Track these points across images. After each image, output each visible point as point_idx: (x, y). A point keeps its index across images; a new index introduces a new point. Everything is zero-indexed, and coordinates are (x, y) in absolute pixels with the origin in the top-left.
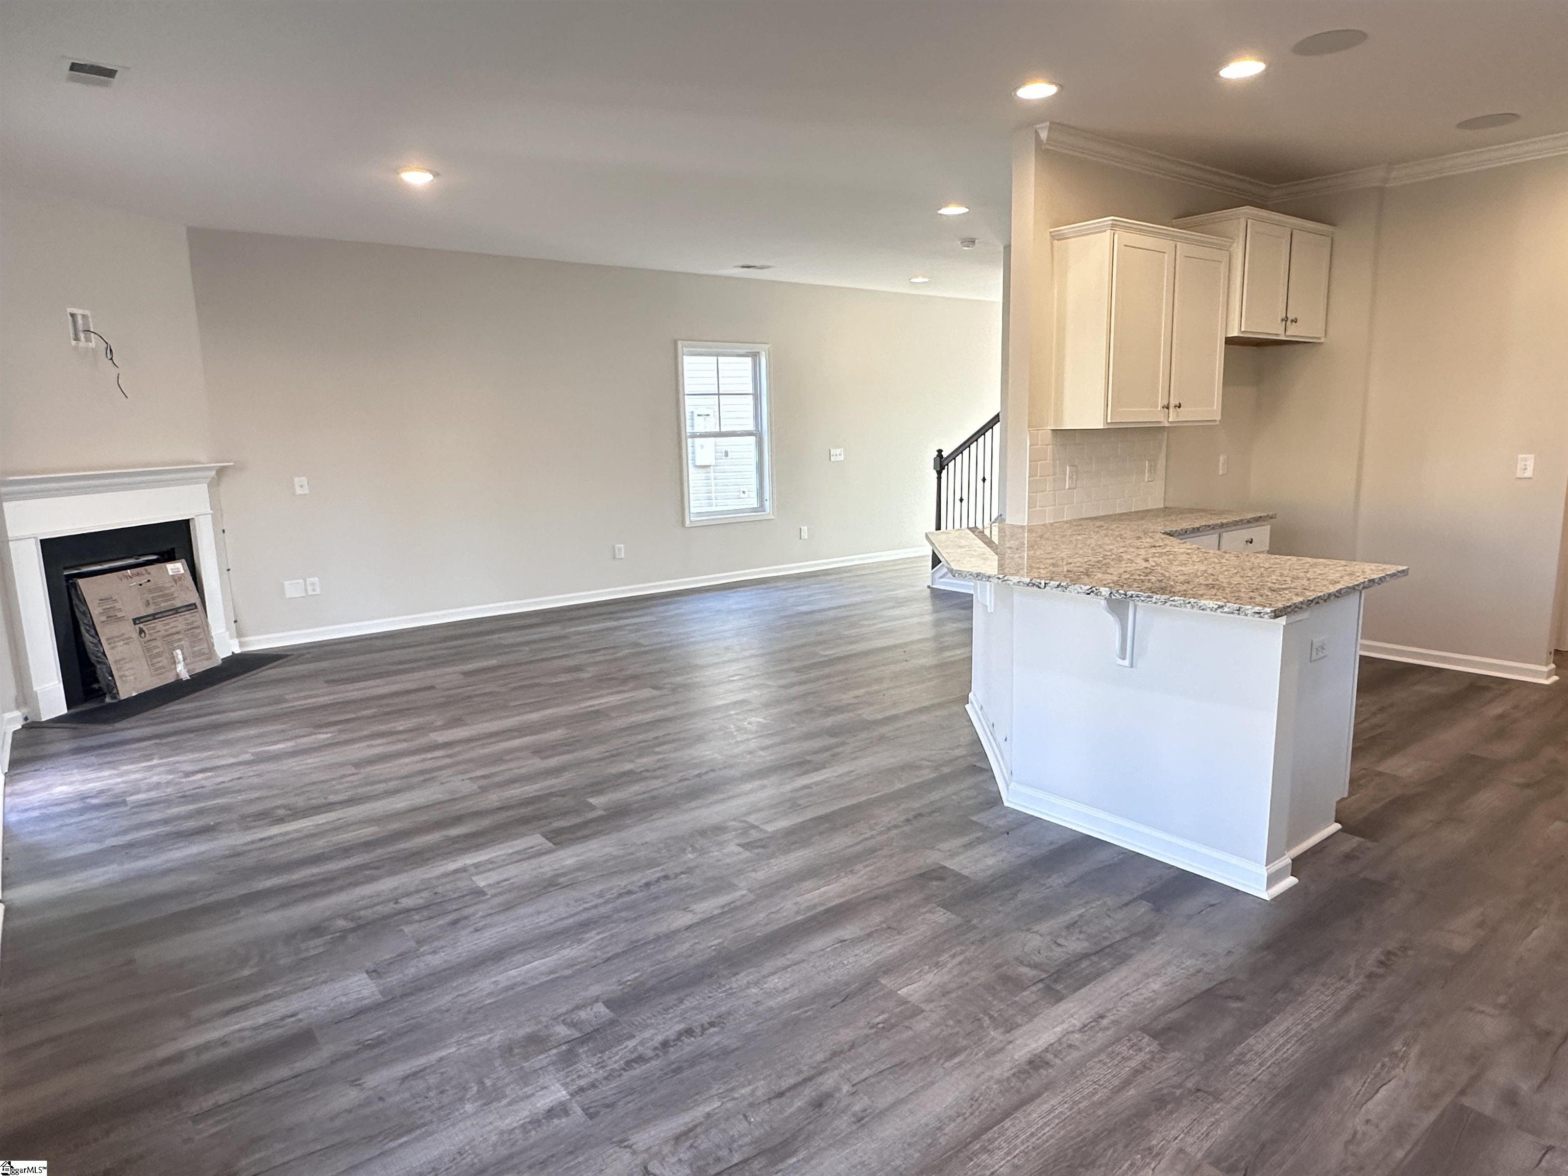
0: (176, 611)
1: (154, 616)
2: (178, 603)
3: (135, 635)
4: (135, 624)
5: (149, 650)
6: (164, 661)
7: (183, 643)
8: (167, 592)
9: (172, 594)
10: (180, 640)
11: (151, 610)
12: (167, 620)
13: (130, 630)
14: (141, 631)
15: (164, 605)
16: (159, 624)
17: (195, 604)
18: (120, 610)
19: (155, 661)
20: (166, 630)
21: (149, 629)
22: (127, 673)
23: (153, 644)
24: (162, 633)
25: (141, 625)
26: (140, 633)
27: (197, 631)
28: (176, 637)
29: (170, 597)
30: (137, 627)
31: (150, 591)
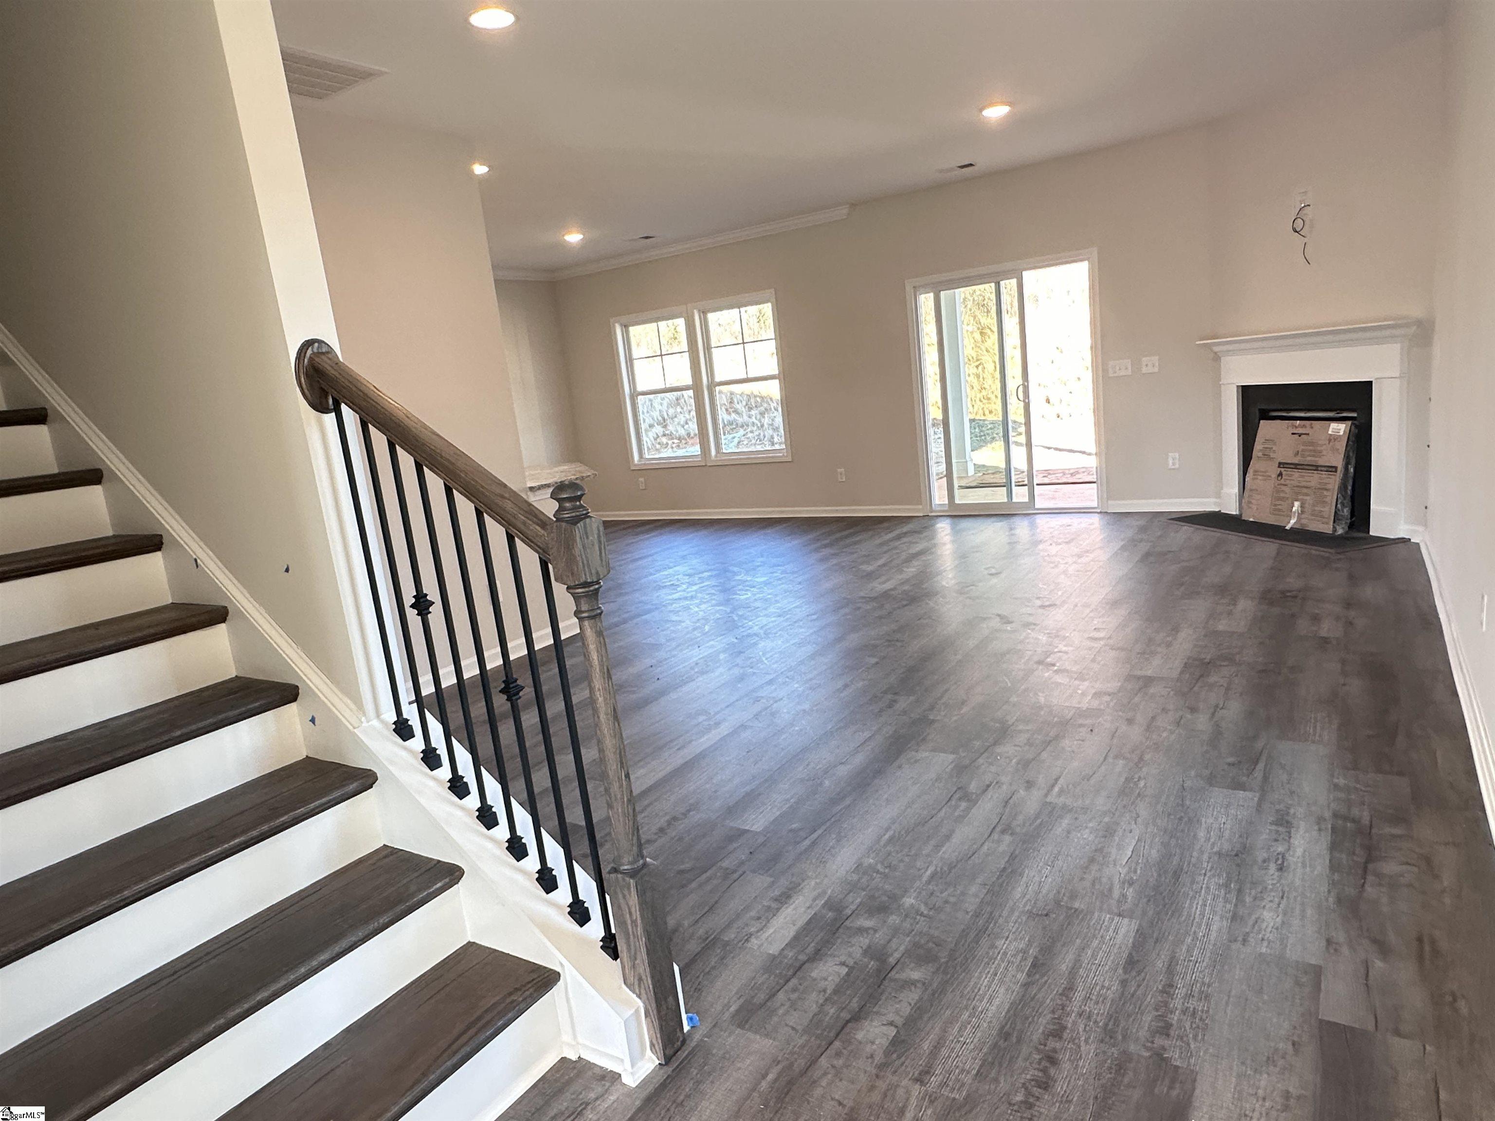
0: (1316, 468)
1: (1296, 466)
2: (1321, 462)
3: (1274, 476)
4: (1279, 467)
5: (1278, 492)
6: (1284, 506)
7: (1308, 498)
8: (1319, 448)
9: (1320, 452)
10: (1307, 495)
11: (1296, 460)
12: (1304, 473)
13: (1274, 471)
14: (1280, 474)
15: (1309, 459)
16: (1296, 474)
17: (1336, 468)
18: (1274, 452)
19: (1277, 503)
20: (1299, 482)
21: (1287, 475)
22: (1253, 501)
23: (1283, 488)
24: (1295, 483)
25: (1282, 470)
26: (1279, 476)
27: (1325, 493)
28: (1305, 491)
29: (1318, 453)
30: (1279, 469)
31: (1304, 444)
